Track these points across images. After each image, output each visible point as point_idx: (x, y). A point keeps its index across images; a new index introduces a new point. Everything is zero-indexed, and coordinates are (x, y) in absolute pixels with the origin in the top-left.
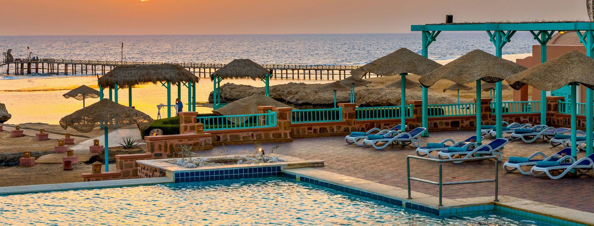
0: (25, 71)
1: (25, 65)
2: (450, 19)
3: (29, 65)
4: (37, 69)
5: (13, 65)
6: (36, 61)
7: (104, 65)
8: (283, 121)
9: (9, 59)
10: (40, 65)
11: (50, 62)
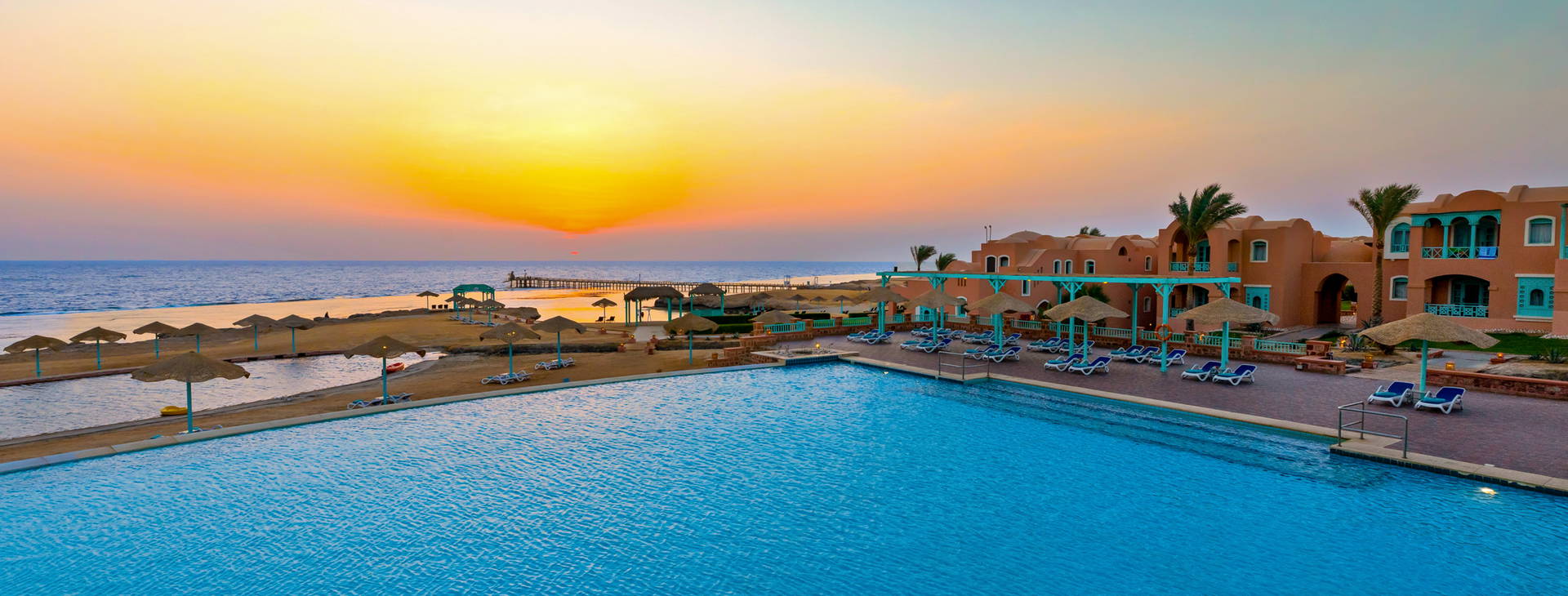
0: (523, 285)
1: (523, 282)
2: (896, 269)
3: (525, 281)
4: (530, 284)
5: (514, 282)
6: (530, 279)
7: (574, 282)
8: (809, 327)
9: (512, 278)
10: (532, 282)
11: (539, 279)
